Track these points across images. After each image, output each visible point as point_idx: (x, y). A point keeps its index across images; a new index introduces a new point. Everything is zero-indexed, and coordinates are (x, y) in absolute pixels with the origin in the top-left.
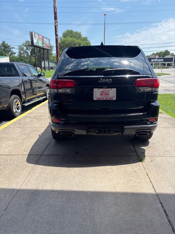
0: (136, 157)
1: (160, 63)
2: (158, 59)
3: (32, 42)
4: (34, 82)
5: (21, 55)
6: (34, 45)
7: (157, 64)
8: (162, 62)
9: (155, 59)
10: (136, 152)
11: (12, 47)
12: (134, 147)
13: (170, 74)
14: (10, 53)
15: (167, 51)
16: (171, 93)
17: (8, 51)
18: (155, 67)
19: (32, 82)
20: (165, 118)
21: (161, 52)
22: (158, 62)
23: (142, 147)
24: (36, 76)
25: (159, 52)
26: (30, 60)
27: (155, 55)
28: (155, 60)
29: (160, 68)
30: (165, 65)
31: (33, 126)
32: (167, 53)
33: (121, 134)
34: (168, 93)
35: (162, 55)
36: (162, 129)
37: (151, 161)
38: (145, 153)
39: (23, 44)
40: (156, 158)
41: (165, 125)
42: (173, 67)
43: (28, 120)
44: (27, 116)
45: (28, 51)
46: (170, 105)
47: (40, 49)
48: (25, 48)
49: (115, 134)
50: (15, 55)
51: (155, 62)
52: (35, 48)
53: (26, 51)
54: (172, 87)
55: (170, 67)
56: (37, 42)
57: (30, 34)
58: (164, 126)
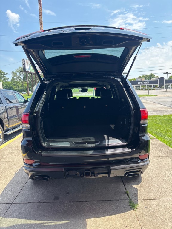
0: (127, 201)
1: (147, 85)
2: (144, 81)
3: (24, 68)
4: (20, 108)
5: (14, 80)
6: (26, 71)
7: (143, 86)
8: (148, 84)
9: (141, 81)
10: (126, 193)
11: (5, 73)
12: (125, 186)
13: (157, 96)
14: (3, 79)
15: (152, 74)
16: (159, 114)
17: (1, 77)
18: (142, 89)
19: (19, 108)
20: (156, 144)
21: (147, 75)
22: (145, 84)
23: (134, 186)
24: (22, 102)
25: (144, 75)
26: (23, 84)
27: (141, 78)
28: (142, 83)
29: (147, 90)
30: (152, 87)
31: (11, 160)
32: (152, 76)
33: (107, 176)
34: (157, 115)
35: (147, 77)
36: (154, 159)
37: (145, 207)
38: (138, 195)
39: (16, 70)
40: (151, 201)
41: (157, 153)
42: (158, 88)
43: (8, 151)
44: (8, 147)
45: (21, 76)
46: (160, 128)
47: (32, 75)
48: (18, 74)
49: (100, 176)
50: (8, 80)
51: (142, 84)
52: (27, 73)
53: (19, 77)
54: (160, 108)
55: (156, 89)
56: (29, 69)
57: (23, 61)
58: (156, 155)
